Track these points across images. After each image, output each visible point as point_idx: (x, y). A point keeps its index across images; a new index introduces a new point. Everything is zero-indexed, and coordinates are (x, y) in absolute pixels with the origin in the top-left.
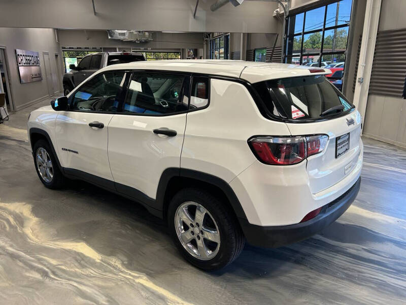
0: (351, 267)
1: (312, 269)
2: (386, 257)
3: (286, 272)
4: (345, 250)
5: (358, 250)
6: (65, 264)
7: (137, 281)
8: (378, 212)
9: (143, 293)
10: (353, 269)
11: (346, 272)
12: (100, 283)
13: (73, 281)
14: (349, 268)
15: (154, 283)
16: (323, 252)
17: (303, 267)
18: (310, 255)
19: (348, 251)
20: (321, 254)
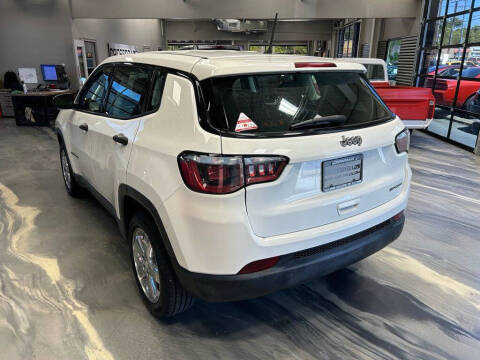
0: (348, 348)
1: (290, 338)
2: (411, 343)
3: (253, 336)
4: (357, 322)
5: (375, 324)
6: (20, 280)
7: (75, 313)
8: (450, 276)
9: (69, 329)
10: (347, 350)
11: (334, 351)
12: (37, 308)
13: (14, 300)
14: (344, 348)
15: (91, 320)
16: (323, 319)
17: (279, 334)
18: (301, 320)
19: (360, 324)
20: (318, 321)
